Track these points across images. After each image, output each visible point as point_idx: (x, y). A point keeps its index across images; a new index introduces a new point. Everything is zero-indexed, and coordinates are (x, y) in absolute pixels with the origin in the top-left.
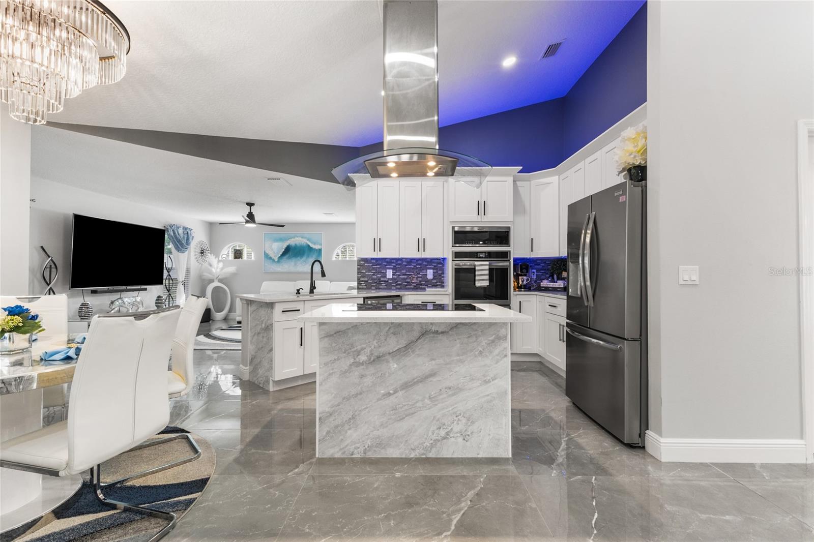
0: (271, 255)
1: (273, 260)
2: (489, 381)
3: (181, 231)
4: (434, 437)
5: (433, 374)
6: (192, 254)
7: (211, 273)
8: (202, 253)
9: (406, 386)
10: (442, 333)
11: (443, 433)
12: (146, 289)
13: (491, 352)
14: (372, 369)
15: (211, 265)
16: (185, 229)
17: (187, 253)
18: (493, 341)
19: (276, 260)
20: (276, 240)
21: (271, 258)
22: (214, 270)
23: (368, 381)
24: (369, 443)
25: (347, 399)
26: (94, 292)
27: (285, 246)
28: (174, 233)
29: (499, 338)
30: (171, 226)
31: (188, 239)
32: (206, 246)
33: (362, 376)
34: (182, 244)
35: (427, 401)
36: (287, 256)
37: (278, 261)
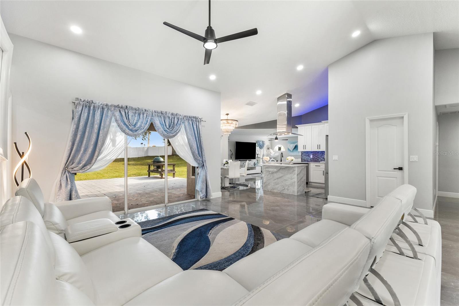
0: (290, 149)
1: (291, 151)
2: (292, 179)
3: (261, 142)
4: (282, 189)
5: (282, 177)
6: (265, 149)
7: (271, 156)
8: (268, 149)
9: (277, 179)
10: (284, 169)
11: (284, 188)
12: (251, 160)
13: (292, 173)
14: (272, 175)
15: (271, 153)
16: (262, 141)
17: (263, 149)
18: (293, 171)
19: (292, 151)
20: (292, 143)
21: (290, 150)
22: (271, 154)
23: (271, 177)
24: (271, 188)
25: (268, 180)
26: (240, 160)
27: (295, 145)
28: (259, 143)
29: (294, 170)
30: (258, 141)
31: (263, 145)
32: (269, 147)
33: (270, 176)
34: (261, 146)
35: (281, 182)
36: (295, 149)
37: (293, 151)
